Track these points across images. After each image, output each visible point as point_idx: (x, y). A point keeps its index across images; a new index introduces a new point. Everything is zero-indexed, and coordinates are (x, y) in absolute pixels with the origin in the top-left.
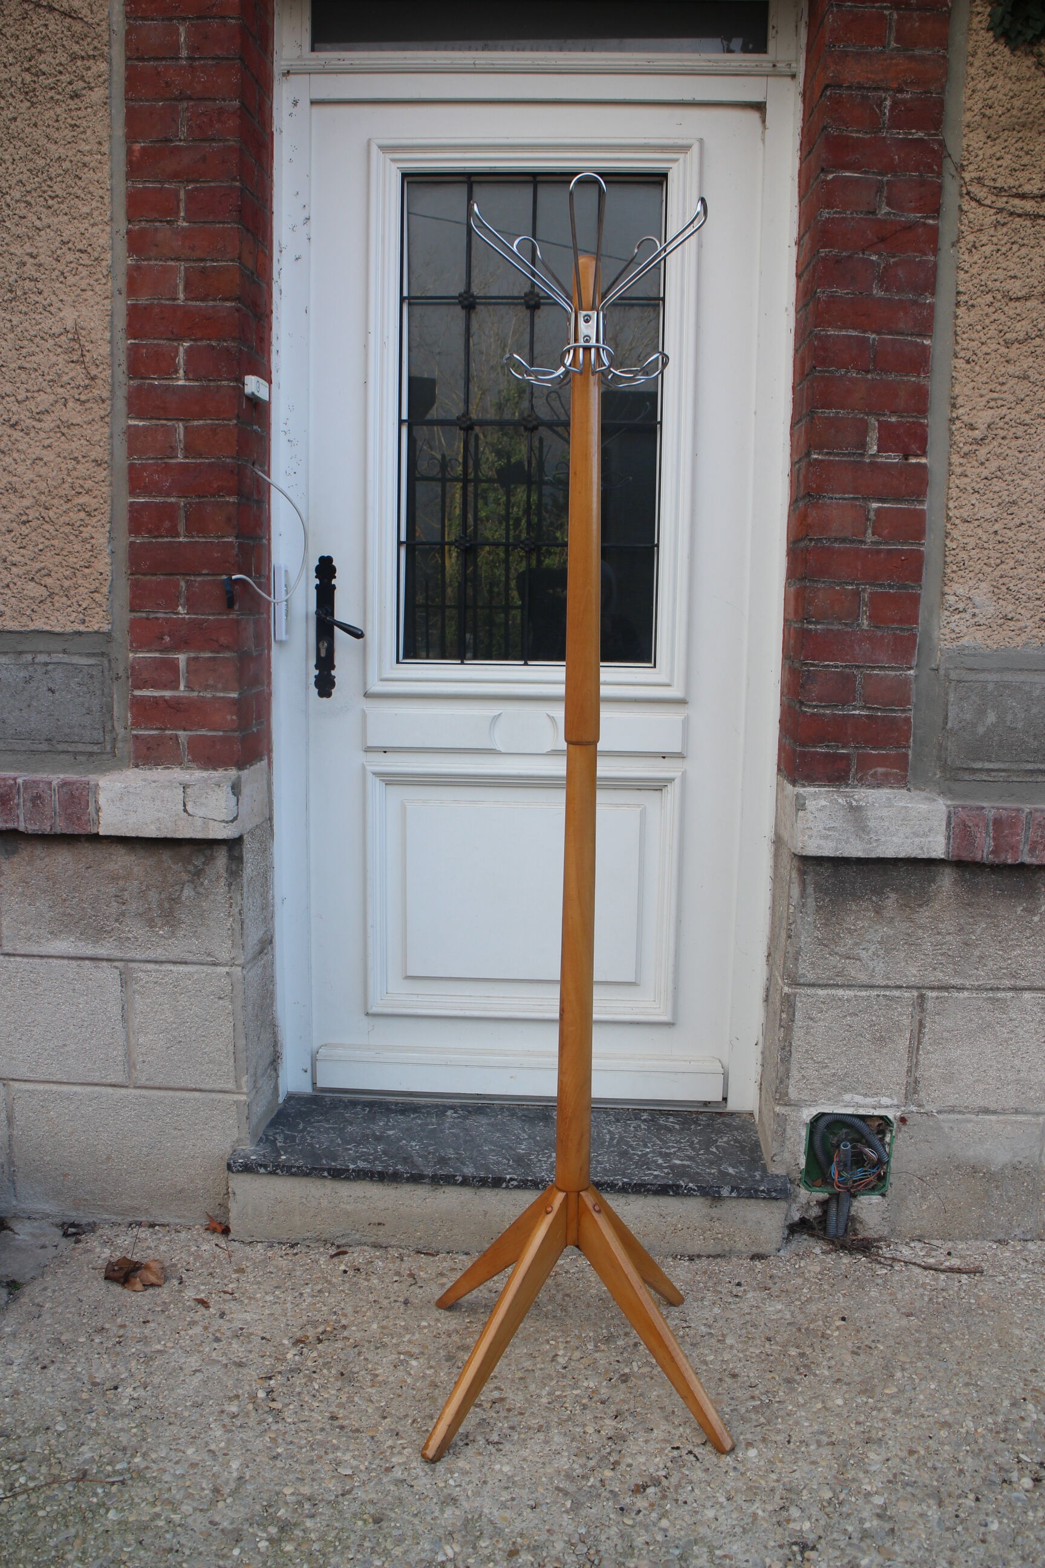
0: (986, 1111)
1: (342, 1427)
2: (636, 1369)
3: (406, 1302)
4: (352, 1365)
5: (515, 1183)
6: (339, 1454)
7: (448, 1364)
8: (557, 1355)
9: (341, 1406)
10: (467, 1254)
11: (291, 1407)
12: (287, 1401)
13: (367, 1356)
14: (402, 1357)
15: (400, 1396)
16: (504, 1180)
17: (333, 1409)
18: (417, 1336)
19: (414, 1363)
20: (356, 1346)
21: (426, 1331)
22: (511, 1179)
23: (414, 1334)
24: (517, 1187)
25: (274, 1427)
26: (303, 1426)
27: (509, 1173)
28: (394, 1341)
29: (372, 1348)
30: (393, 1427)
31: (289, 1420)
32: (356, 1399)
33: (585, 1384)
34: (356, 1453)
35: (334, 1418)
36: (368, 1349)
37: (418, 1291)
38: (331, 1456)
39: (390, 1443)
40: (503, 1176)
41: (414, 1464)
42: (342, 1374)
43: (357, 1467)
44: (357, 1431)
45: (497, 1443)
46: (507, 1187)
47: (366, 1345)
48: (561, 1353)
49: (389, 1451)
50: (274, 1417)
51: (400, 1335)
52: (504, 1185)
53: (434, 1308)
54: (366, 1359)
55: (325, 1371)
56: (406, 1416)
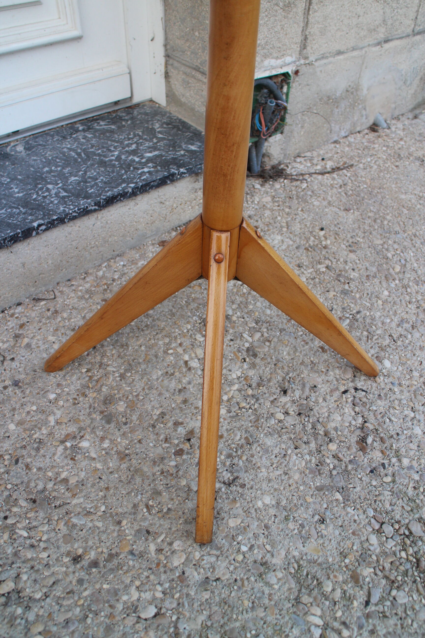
0: (340, 53)
1: (95, 564)
2: (250, 339)
3: (16, 384)
4: (32, 484)
5: (43, 227)
6: (125, 598)
7: (112, 425)
8: (186, 362)
9: (68, 538)
10: (19, 304)
11: (24, 577)
12: (13, 573)
13: (38, 465)
14: (68, 444)
15: (107, 489)
16: (33, 229)
17: (65, 548)
18: (59, 413)
19: (85, 444)
20: (17, 462)
21: (61, 403)
22: (39, 225)
23: (55, 414)
24: (46, 230)
25: (31, 617)
26: (58, 592)
27: (33, 221)
28: (44, 431)
29: (33, 453)
30: (136, 527)
31: (38, 596)
32: (75, 520)
33: (234, 376)
34: (138, 583)
35: (76, 559)
36: (30, 456)
37: (14, 365)
38: (120, 607)
39: (152, 548)
40: (30, 226)
41: (197, 555)
42: (34, 501)
43: (154, 598)
44: (111, 556)
45: (234, 480)
46: (38, 234)
47: (24, 452)
48: (186, 358)
49: (162, 557)
50: (19, 604)
51: (46, 423)
52: (34, 233)
53: (45, 375)
54: (39, 469)
55: (15, 509)
56: (135, 506)
